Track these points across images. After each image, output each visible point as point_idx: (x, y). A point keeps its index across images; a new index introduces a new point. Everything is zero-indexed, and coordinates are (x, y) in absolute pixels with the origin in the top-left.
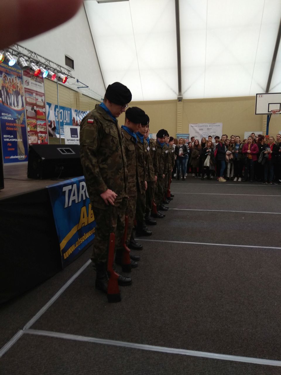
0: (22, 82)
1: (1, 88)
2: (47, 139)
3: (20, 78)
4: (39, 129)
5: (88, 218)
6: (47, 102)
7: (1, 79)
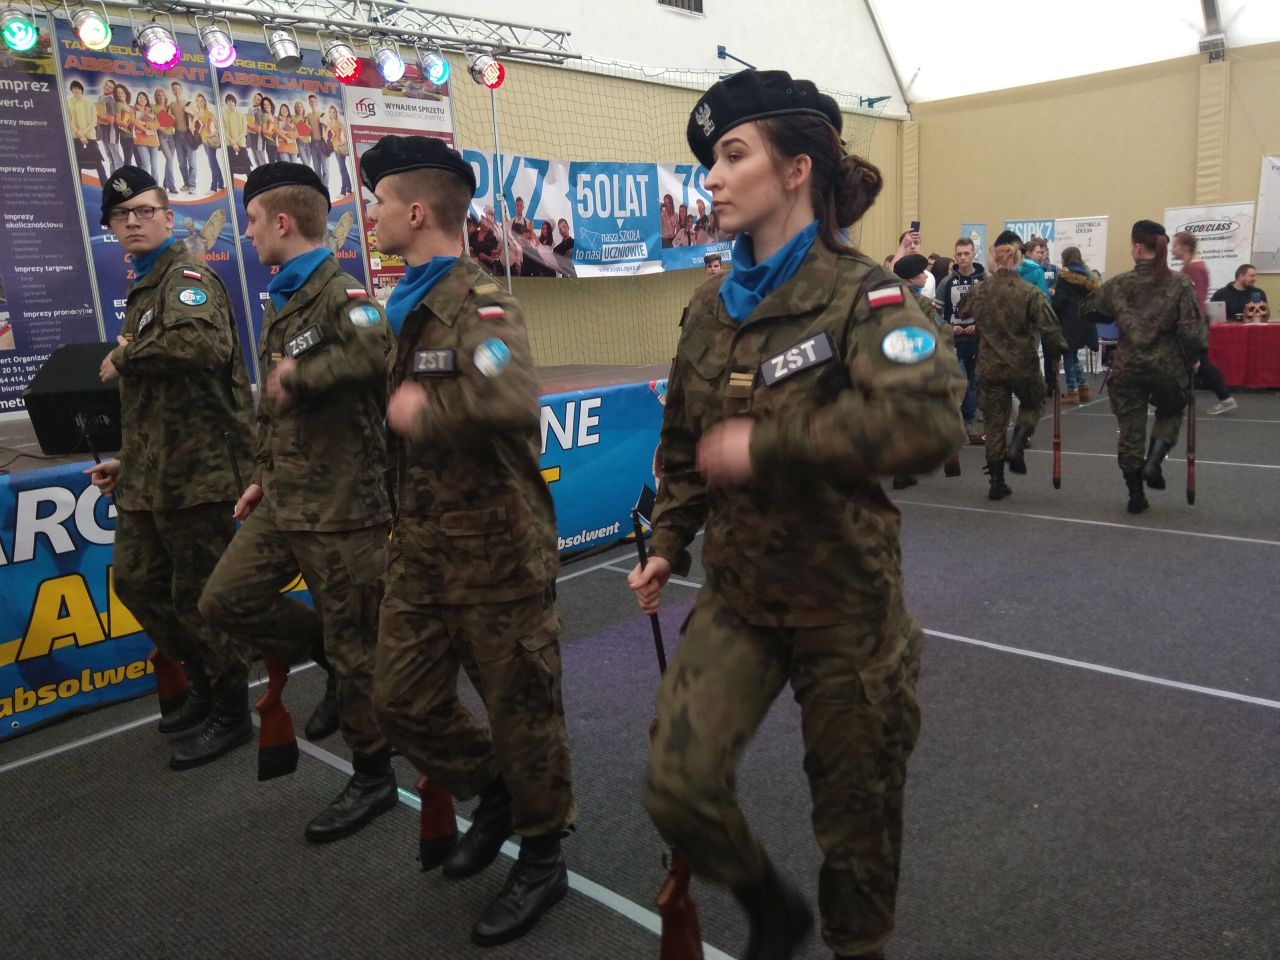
0: (341, 109)
1: (244, 140)
3: (333, 95)
5: (104, 616)
6: (529, 156)
7: (244, 111)
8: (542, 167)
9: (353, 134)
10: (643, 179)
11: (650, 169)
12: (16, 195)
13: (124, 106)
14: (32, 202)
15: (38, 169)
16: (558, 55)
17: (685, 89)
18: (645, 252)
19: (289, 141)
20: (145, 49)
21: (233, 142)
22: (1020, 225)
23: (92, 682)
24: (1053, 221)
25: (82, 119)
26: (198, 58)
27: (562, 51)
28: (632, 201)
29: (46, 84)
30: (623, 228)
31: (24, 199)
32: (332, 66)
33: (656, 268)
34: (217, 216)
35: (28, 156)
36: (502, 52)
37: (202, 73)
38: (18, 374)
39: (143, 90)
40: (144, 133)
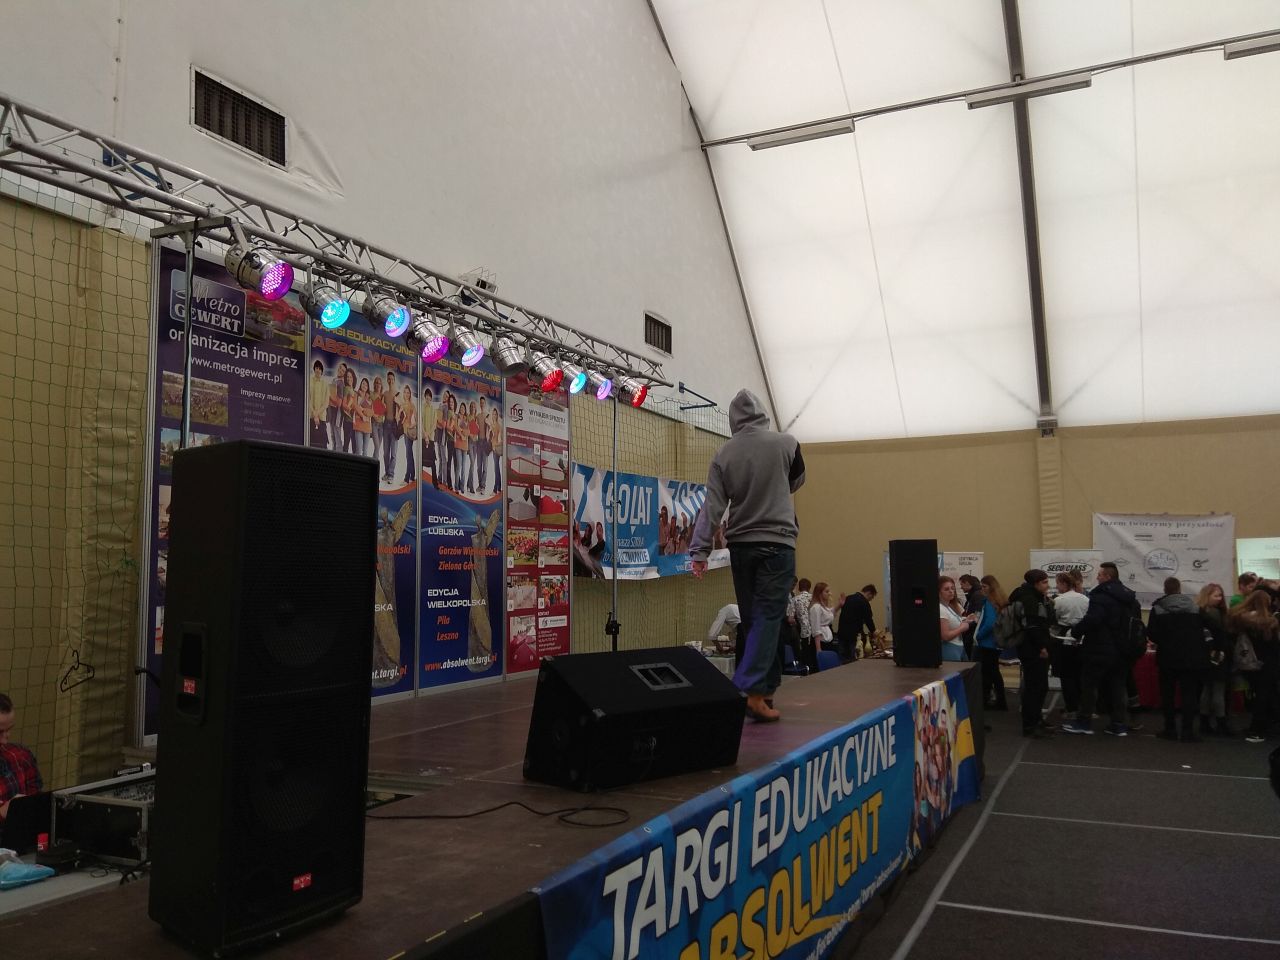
0: (500, 413)
1: (434, 434)
2: (569, 592)
3: (497, 398)
4: (543, 560)
6: (580, 463)
7: (436, 406)
8: (588, 472)
9: (508, 437)
10: (649, 491)
11: (654, 483)
13: (350, 390)
18: (648, 558)
19: (462, 437)
21: (426, 434)
25: (318, 403)
26: (408, 352)
28: (642, 510)
29: (296, 361)
30: (635, 534)
33: (653, 575)
34: (406, 507)
37: (411, 366)
39: (367, 376)
40: (362, 418)
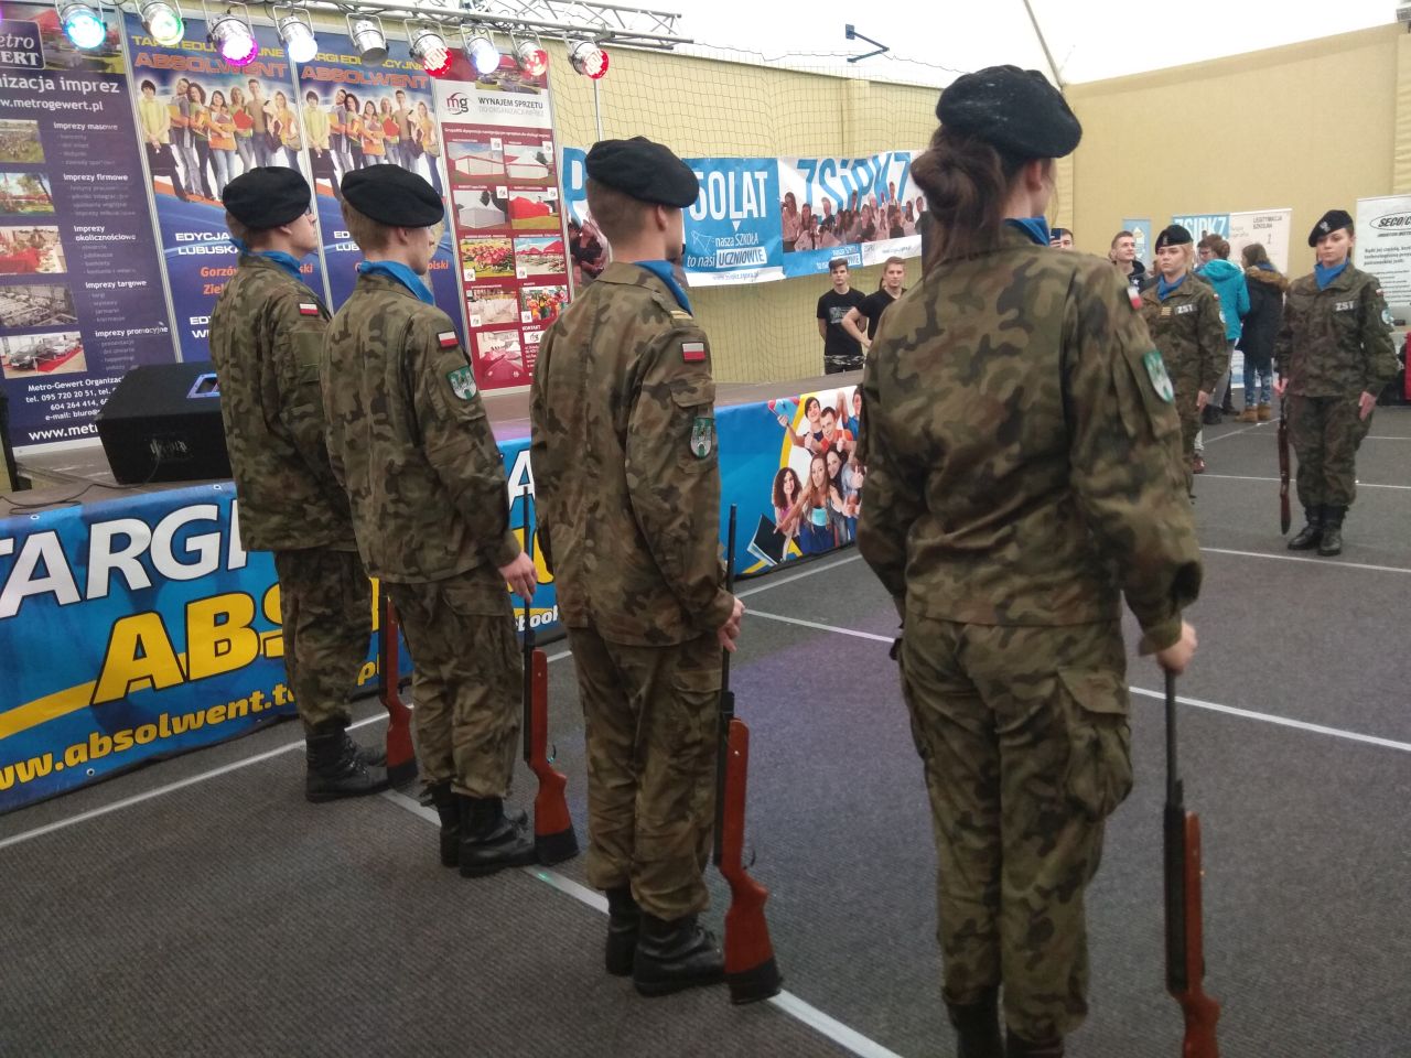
0: (430, 106)
1: (327, 141)
3: (422, 90)
4: (524, 271)
5: (182, 657)
7: (327, 109)
10: (762, 176)
12: (87, 205)
13: (198, 106)
14: (102, 213)
15: (109, 177)
16: (667, 40)
17: (808, 74)
18: (764, 257)
19: (375, 141)
20: (220, 43)
21: (316, 143)
22: (1189, 220)
23: (170, 727)
24: (1227, 216)
25: (154, 123)
26: (276, 53)
27: (672, 36)
28: (749, 201)
29: (116, 85)
30: (741, 230)
31: (95, 209)
32: (420, 58)
33: (776, 274)
35: (98, 163)
36: (606, 38)
37: (281, 68)
38: (90, 398)
39: (220, 89)
40: (220, 135)
